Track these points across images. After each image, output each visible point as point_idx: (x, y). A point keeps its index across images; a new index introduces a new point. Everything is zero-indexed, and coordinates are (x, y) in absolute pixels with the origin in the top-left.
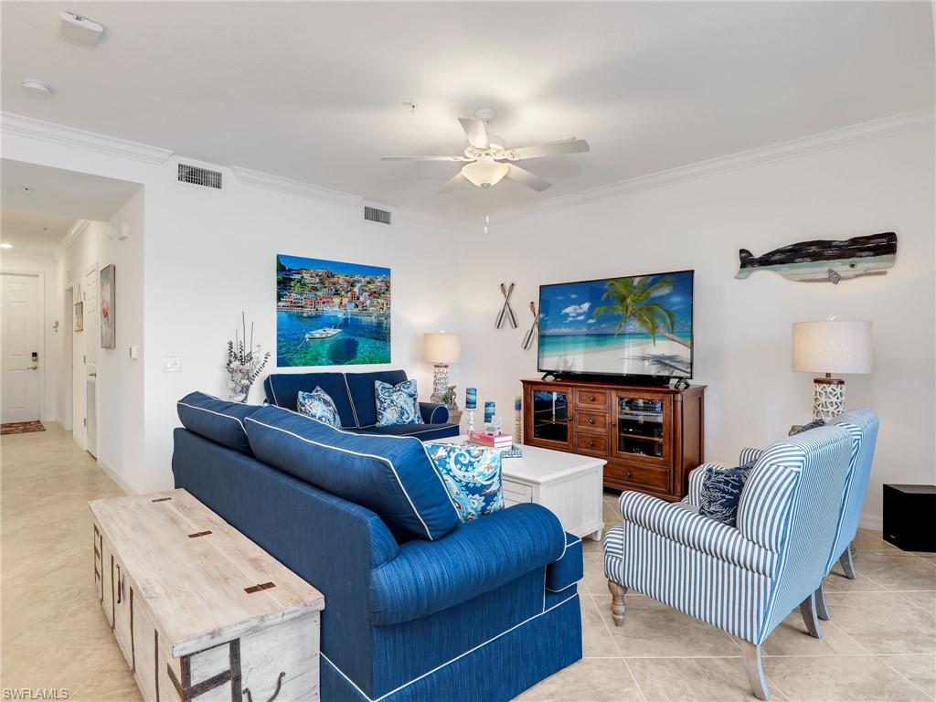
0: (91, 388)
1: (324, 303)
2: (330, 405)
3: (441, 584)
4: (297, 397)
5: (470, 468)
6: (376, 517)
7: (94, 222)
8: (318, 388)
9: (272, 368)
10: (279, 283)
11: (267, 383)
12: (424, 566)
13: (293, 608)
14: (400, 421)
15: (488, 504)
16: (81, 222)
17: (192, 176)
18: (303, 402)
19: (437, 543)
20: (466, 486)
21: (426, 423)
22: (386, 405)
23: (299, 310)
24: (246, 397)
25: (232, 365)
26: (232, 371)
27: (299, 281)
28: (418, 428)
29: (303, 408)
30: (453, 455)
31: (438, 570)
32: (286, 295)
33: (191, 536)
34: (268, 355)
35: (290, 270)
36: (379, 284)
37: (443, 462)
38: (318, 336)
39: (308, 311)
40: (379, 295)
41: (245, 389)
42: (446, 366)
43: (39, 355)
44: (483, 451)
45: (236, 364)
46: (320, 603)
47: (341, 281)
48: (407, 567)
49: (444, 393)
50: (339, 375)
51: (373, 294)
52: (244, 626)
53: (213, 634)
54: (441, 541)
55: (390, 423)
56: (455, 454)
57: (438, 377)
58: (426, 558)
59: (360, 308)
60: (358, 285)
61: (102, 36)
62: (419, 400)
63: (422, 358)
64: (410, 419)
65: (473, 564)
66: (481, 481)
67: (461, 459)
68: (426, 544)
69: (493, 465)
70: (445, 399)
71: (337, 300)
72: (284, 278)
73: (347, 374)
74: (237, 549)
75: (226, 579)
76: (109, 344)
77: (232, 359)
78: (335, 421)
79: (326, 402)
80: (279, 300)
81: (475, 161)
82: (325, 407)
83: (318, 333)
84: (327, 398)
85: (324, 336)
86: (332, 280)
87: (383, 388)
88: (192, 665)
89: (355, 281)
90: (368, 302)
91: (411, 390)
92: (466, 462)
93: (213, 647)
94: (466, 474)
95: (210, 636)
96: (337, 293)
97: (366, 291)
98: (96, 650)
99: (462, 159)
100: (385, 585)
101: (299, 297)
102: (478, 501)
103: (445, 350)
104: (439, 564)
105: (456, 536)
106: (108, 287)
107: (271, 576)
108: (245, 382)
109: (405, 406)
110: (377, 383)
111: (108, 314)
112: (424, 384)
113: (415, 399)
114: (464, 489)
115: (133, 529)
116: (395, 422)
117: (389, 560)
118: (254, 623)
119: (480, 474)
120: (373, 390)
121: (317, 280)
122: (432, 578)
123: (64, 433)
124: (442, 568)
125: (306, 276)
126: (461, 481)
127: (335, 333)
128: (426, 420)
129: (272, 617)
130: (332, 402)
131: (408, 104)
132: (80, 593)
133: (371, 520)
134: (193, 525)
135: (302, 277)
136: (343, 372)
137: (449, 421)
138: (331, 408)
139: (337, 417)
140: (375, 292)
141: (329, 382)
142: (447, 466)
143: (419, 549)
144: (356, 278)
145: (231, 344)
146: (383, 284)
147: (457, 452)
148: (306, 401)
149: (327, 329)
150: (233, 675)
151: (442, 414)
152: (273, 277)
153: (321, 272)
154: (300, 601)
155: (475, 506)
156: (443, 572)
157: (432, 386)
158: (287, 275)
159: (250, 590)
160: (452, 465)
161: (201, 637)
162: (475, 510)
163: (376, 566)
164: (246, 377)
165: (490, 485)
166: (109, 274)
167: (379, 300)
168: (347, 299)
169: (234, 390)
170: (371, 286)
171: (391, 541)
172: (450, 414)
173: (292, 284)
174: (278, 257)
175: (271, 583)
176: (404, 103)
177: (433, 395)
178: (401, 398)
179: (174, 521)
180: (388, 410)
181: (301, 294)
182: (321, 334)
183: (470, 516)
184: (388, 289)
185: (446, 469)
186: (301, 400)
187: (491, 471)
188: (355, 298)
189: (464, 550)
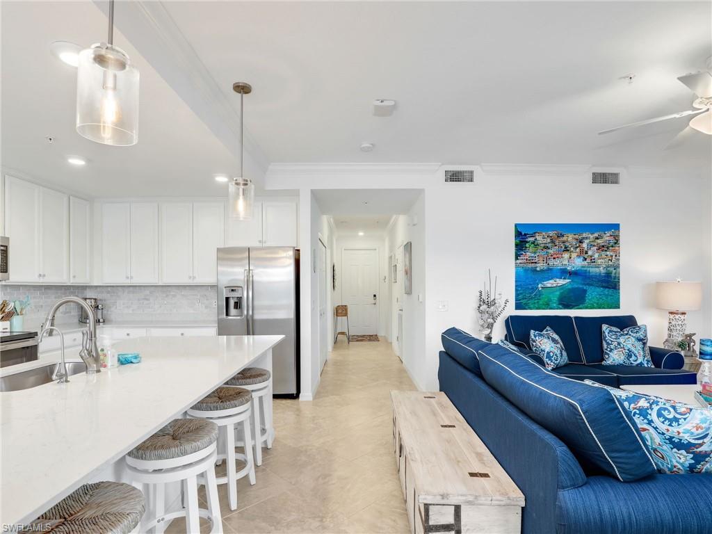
0: (400, 317)
1: (554, 258)
2: (558, 343)
3: (627, 522)
4: (530, 335)
5: (674, 424)
6: (565, 448)
7: (401, 216)
8: (548, 328)
9: (511, 311)
10: (516, 245)
11: (507, 322)
12: (610, 501)
13: (499, 498)
14: (627, 361)
15: (698, 462)
16: (394, 217)
17: (455, 177)
18: (534, 338)
19: (627, 485)
20: (671, 439)
21: (656, 366)
22: (612, 347)
23: (533, 265)
24: (491, 331)
25: (481, 308)
26: (481, 312)
27: (533, 243)
28: (647, 371)
29: (534, 344)
30: (656, 408)
31: (624, 510)
32: (522, 254)
33: (442, 426)
34: (507, 301)
35: (525, 235)
36: (607, 238)
37: (643, 413)
38: (549, 285)
39: (540, 266)
40: (608, 248)
41: (490, 326)
42: (683, 314)
43: (377, 296)
44: (691, 410)
45: (484, 307)
46: (521, 500)
47: (570, 239)
48: (593, 497)
49: (680, 339)
50: (568, 318)
51: (601, 248)
52: (464, 498)
53: (443, 496)
54: (633, 485)
55: (616, 362)
56: (658, 407)
57: (673, 323)
58: (613, 494)
59: (588, 260)
60: (587, 241)
61: (394, 107)
62: (649, 344)
63: (654, 304)
64: (639, 362)
65: (667, 517)
66: (687, 438)
67: (665, 413)
68: (615, 483)
69: (704, 425)
70: (681, 345)
71: (566, 255)
72: (521, 241)
73: (576, 318)
74: (469, 443)
75: (459, 462)
76: (409, 291)
77: (481, 303)
78: (561, 356)
79: (554, 340)
80: (517, 259)
81: (708, 110)
82: (553, 345)
83: (549, 283)
84: (556, 337)
85: (555, 285)
86: (561, 239)
87: (610, 331)
88: (430, 511)
89: (583, 238)
90: (596, 256)
91: (640, 335)
92: (671, 416)
93: (444, 505)
94: (670, 428)
95: (440, 497)
96: (566, 250)
97: (594, 246)
98: (390, 480)
99: (690, 112)
100: (570, 506)
101: (533, 255)
102: (685, 457)
103: (683, 297)
104: (626, 503)
105: (651, 485)
106: (407, 256)
107: (489, 469)
108: (490, 320)
109: (633, 349)
110: (604, 327)
111: (408, 273)
112: (656, 329)
113: (644, 344)
114: (668, 441)
115: (411, 413)
116: (622, 362)
117: (575, 486)
118: (471, 498)
119: (687, 431)
120: (600, 332)
121: (549, 240)
122: (617, 515)
123: (389, 344)
124: (628, 509)
125: (539, 238)
126: (663, 434)
127: (564, 283)
128: (657, 364)
129: (483, 499)
130: (560, 341)
131: (624, 78)
132: (386, 444)
133: (560, 449)
134: (445, 419)
135: (536, 239)
136: (572, 316)
137: (686, 368)
138: (558, 346)
139: (564, 353)
140: (603, 246)
141: (557, 324)
142: (649, 417)
143: (607, 485)
144: (584, 235)
145: (481, 292)
146: (612, 238)
147: (661, 405)
148: (537, 338)
149: (557, 280)
150: (456, 529)
151: (677, 361)
152: (512, 241)
153: (551, 233)
154: (505, 494)
155: (681, 461)
156: (630, 514)
157: (666, 332)
158: (523, 238)
159: (472, 475)
160: (654, 416)
161: (435, 495)
162: (681, 464)
163: (563, 488)
164: (491, 317)
165: (701, 445)
166: (408, 247)
167: (608, 253)
168: (576, 254)
169: (482, 326)
170: (599, 241)
171: (578, 471)
172: (686, 360)
173: (527, 245)
174: (516, 225)
175: (487, 474)
176: (621, 78)
177: (667, 341)
178: (628, 341)
179: (435, 414)
180: (615, 352)
181: (535, 253)
182: (552, 284)
183: (675, 469)
184: (617, 242)
185: (648, 420)
186: (533, 337)
187: (700, 431)
188: (583, 254)
189: (657, 500)
